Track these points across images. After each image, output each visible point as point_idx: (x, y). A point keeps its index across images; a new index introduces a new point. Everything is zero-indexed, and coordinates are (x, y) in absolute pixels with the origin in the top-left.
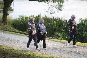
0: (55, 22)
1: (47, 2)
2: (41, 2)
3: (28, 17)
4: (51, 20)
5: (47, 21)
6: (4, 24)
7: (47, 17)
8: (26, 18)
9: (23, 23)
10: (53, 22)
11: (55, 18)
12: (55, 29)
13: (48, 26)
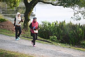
0: (80, 29)
1: (72, 7)
2: (65, 7)
3: (52, 23)
4: (77, 26)
5: (72, 28)
6: (26, 31)
7: (72, 24)
8: (49, 24)
9: (46, 30)
10: (78, 29)
11: (80, 25)
12: (81, 37)
13: (73, 33)
